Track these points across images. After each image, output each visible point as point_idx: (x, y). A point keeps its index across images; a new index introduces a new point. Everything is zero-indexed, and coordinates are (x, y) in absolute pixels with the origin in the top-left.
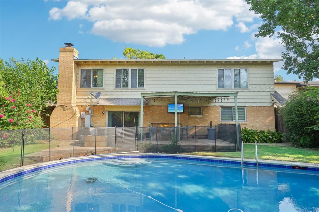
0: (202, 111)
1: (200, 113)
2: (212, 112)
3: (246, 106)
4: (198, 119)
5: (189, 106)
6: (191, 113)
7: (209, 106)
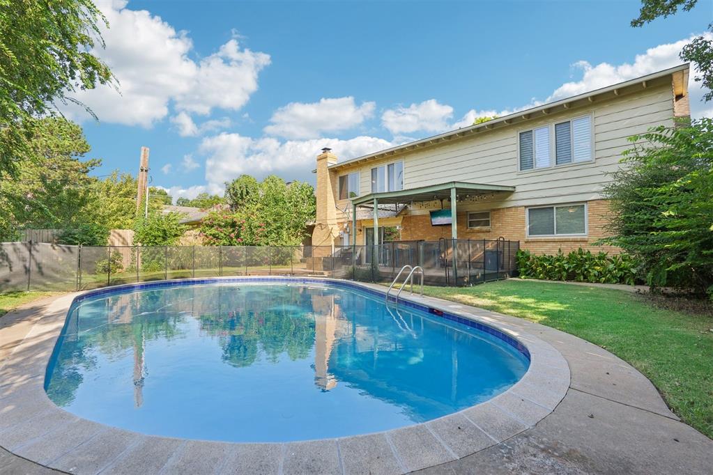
0: (490, 219)
1: (487, 223)
2: (509, 220)
3: (586, 202)
4: (482, 234)
5: (467, 212)
6: (471, 224)
7: (503, 209)
